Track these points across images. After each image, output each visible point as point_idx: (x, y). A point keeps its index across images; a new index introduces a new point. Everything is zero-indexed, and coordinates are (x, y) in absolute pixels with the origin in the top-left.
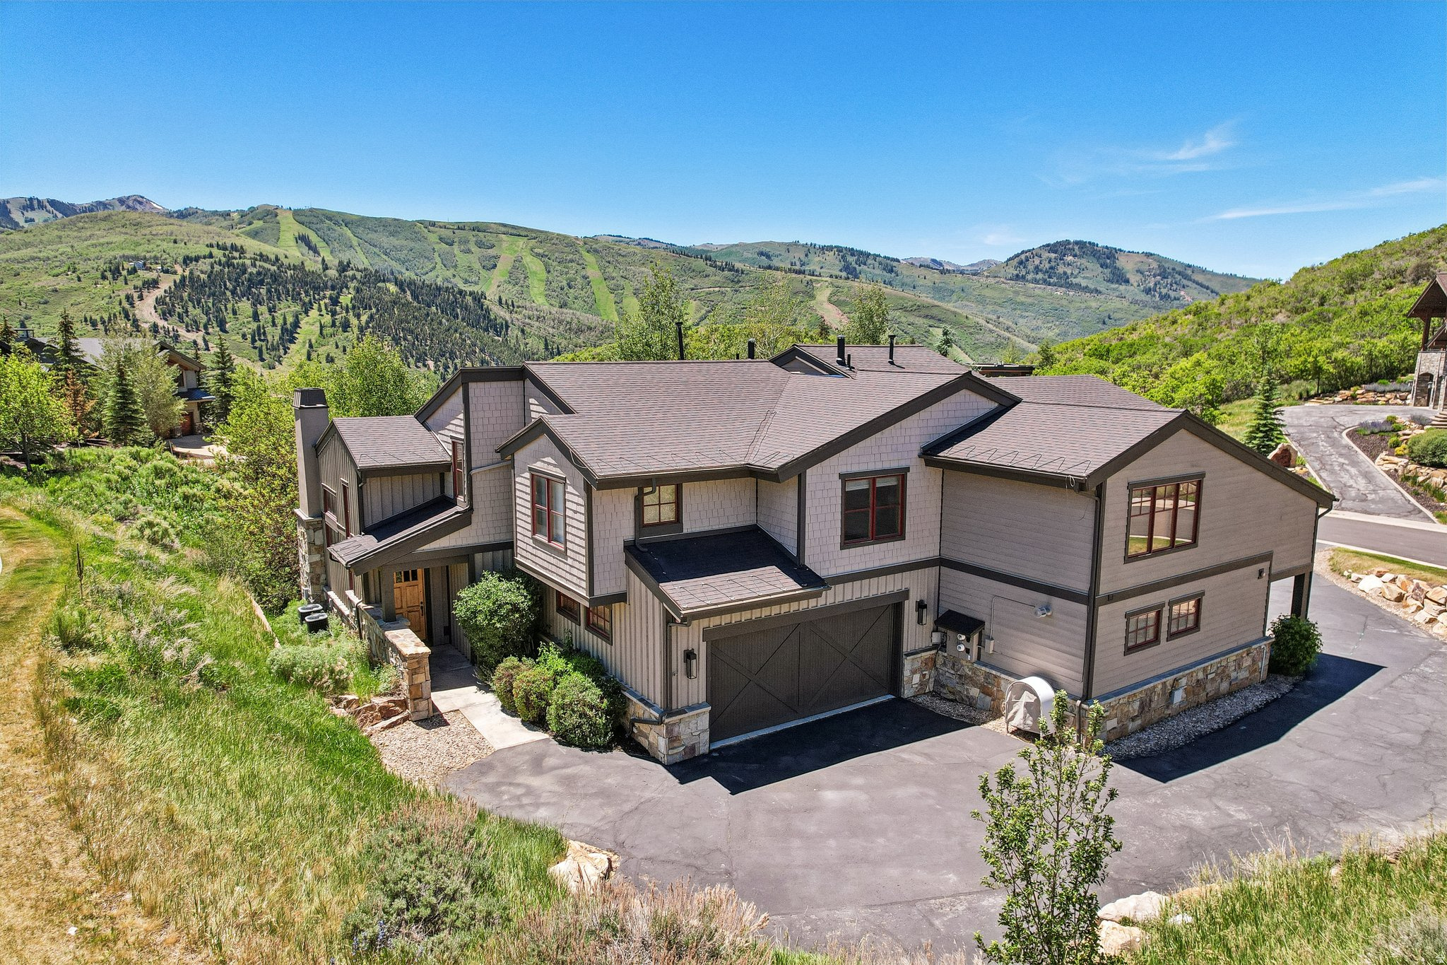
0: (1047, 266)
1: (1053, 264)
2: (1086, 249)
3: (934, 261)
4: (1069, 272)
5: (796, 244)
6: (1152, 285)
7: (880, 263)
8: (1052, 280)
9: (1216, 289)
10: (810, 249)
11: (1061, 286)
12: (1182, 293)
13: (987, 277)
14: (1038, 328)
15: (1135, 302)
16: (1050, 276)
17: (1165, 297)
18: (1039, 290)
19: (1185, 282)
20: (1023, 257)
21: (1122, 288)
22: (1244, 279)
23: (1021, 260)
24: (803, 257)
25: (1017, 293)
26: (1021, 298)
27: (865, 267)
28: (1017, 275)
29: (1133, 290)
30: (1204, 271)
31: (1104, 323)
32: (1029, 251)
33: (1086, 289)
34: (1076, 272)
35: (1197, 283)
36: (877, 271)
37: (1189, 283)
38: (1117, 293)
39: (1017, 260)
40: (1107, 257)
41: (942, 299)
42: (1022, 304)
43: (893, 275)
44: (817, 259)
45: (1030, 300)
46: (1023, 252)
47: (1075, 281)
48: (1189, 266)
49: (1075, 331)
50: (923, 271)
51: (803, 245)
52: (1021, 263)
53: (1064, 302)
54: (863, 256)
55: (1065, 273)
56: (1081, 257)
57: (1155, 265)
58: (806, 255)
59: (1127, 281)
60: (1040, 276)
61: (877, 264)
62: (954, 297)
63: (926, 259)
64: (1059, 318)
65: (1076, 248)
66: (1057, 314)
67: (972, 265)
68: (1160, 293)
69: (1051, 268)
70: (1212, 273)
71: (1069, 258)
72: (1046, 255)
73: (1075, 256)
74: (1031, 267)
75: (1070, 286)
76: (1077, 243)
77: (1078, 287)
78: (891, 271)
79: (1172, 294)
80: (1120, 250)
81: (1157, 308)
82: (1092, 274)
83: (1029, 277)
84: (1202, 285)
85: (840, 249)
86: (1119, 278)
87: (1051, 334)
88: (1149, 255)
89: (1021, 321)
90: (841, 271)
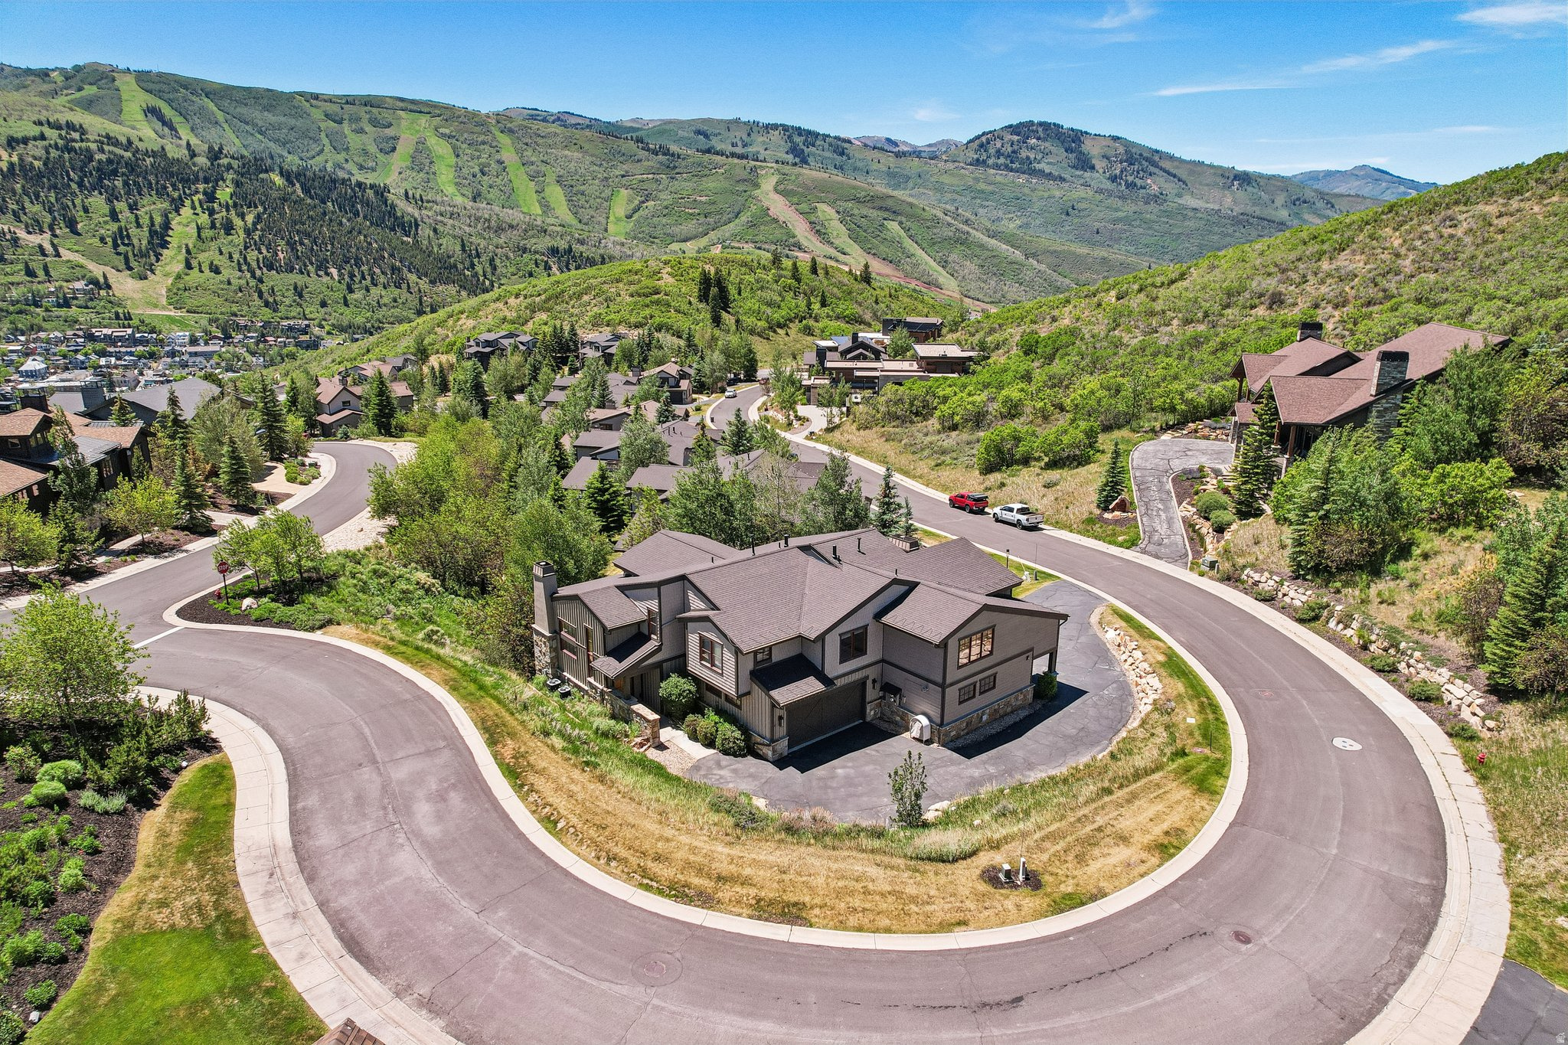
0: (1010, 149)
1: (1016, 147)
2: (1050, 131)
3: (888, 140)
4: (1032, 156)
5: (737, 121)
6: (1118, 172)
7: (830, 145)
8: (1014, 166)
9: (1184, 177)
10: (752, 127)
11: (1024, 173)
12: (1149, 181)
13: (946, 161)
14: (999, 219)
15: (1100, 191)
16: (1014, 162)
17: (1131, 186)
18: (1000, 176)
19: (1152, 169)
20: (984, 139)
21: (1087, 175)
22: (1211, 166)
23: (982, 142)
24: (745, 137)
25: (977, 180)
26: (982, 186)
27: (814, 149)
28: (978, 160)
29: (1098, 178)
30: (1171, 158)
31: (1068, 214)
32: (990, 132)
33: (1049, 176)
34: (1039, 157)
35: (1165, 171)
36: (827, 154)
37: (1156, 170)
38: (1082, 181)
39: (977, 142)
40: (1072, 140)
41: (896, 187)
42: (983, 192)
43: (845, 158)
44: (761, 139)
45: (991, 188)
46: (984, 134)
47: (1038, 166)
48: (1157, 151)
49: (1038, 222)
50: (877, 154)
51: (745, 123)
52: (982, 146)
53: (1026, 191)
54: (811, 136)
55: (1028, 158)
56: (1045, 140)
57: (1121, 150)
58: (749, 135)
59: (1093, 168)
60: (1002, 160)
61: (826, 146)
62: (911, 184)
63: (879, 140)
64: (1021, 208)
65: (1040, 129)
66: (1019, 203)
67: (930, 145)
68: (1126, 181)
69: (1014, 152)
70: (1181, 161)
71: (1033, 141)
72: (1008, 137)
73: (1038, 139)
74: (992, 151)
75: (1033, 172)
76: (1041, 124)
77: (1041, 174)
78: (842, 154)
79: (1139, 182)
80: (1086, 133)
81: (1122, 198)
82: (1055, 159)
83: (990, 162)
84: (1169, 173)
85: (785, 128)
86: (1084, 163)
87: (1012, 226)
88: (1116, 139)
89: (981, 211)
90: (787, 153)
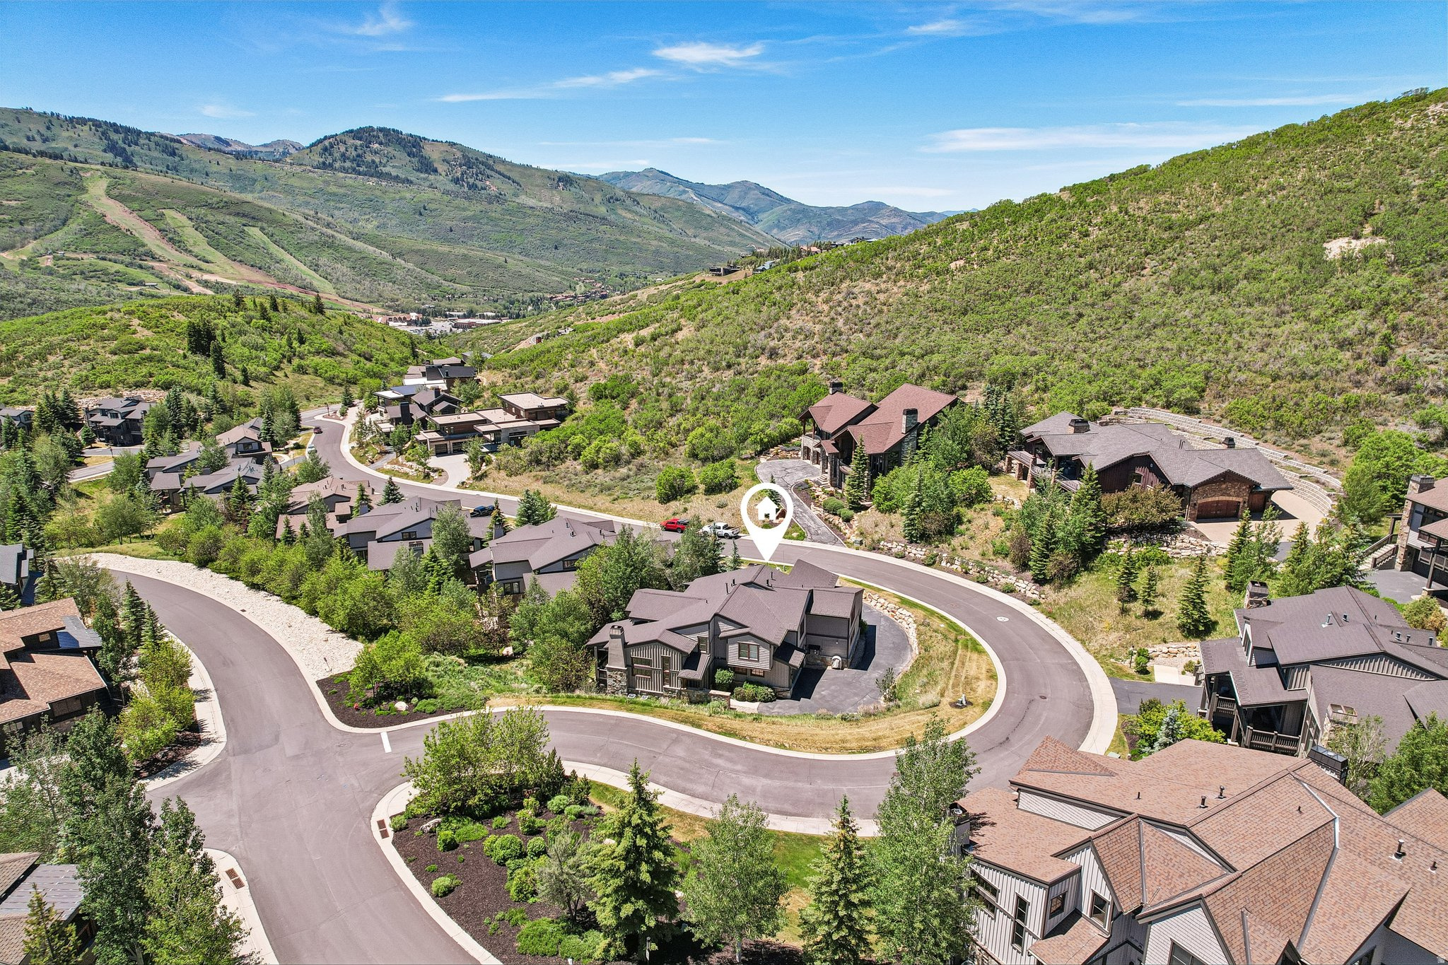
0: (354, 153)
1: (360, 152)
2: (391, 136)
3: (218, 139)
4: (377, 160)
5: (28, 112)
6: (459, 174)
7: (157, 144)
8: (361, 169)
9: (517, 179)
10: (51, 120)
11: (372, 176)
12: (488, 183)
13: (291, 164)
14: (356, 221)
15: (446, 193)
16: (358, 165)
17: (472, 187)
18: (350, 179)
19: (489, 172)
20: (327, 143)
21: (432, 177)
22: (538, 169)
23: (326, 146)
24: (43, 130)
25: (327, 183)
26: (333, 189)
27: (137, 148)
28: (324, 163)
29: (442, 180)
30: (504, 162)
31: (421, 214)
32: (332, 136)
33: (397, 178)
34: (384, 161)
35: (500, 173)
36: (155, 154)
37: (493, 173)
38: (428, 183)
39: (320, 146)
40: (413, 145)
41: (243, 189)
42: (335, 194)
43: (177, 159)
44: (65, 134)
45: (342, 191)
46: (326, 138)
47: (385, 170)
48: (491, 156)
49: (394, 222)
50: (214, 156)
51: (39, 114)
52: (325, 149)
53: (378, 193)
54: (132, 135)
55: (373, 162)
56: (387, 145)
57: (459, 155)
58: (48, 128)
59: (435, 171)
60: (348, 164)
61: (152, 145)
62: (258, 186)
63: (207, 138)
64: (376, 210)
65: (381, 135)
66: (373, 205)
67: (265, 146)
68: (468, 183)
69: (358, 156)
70: (511, 164)
71: (376, 146)
72: (350, 142)
73: (381, 144)
74: (337, 155)
75: (381, 176)
76: (381, 130)
77: (388, 176)
78: (173, 154)
79: (479, 184)
80: (425, 139)
81: (468, 198)
82: (399, 164)
83: (337, 165)
84: (504, 176)
85: (97, 124)
86: (427, 167)
87: (370, 226)
88: (452, 144)
89: (336, 212)
90: (105, 151)
